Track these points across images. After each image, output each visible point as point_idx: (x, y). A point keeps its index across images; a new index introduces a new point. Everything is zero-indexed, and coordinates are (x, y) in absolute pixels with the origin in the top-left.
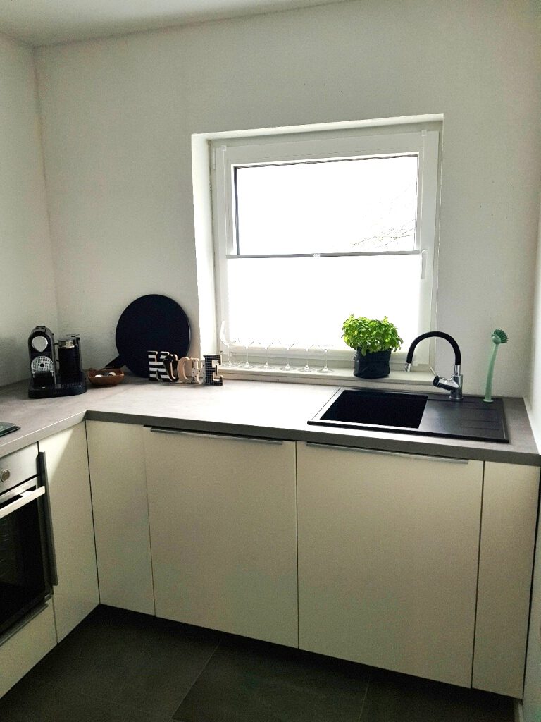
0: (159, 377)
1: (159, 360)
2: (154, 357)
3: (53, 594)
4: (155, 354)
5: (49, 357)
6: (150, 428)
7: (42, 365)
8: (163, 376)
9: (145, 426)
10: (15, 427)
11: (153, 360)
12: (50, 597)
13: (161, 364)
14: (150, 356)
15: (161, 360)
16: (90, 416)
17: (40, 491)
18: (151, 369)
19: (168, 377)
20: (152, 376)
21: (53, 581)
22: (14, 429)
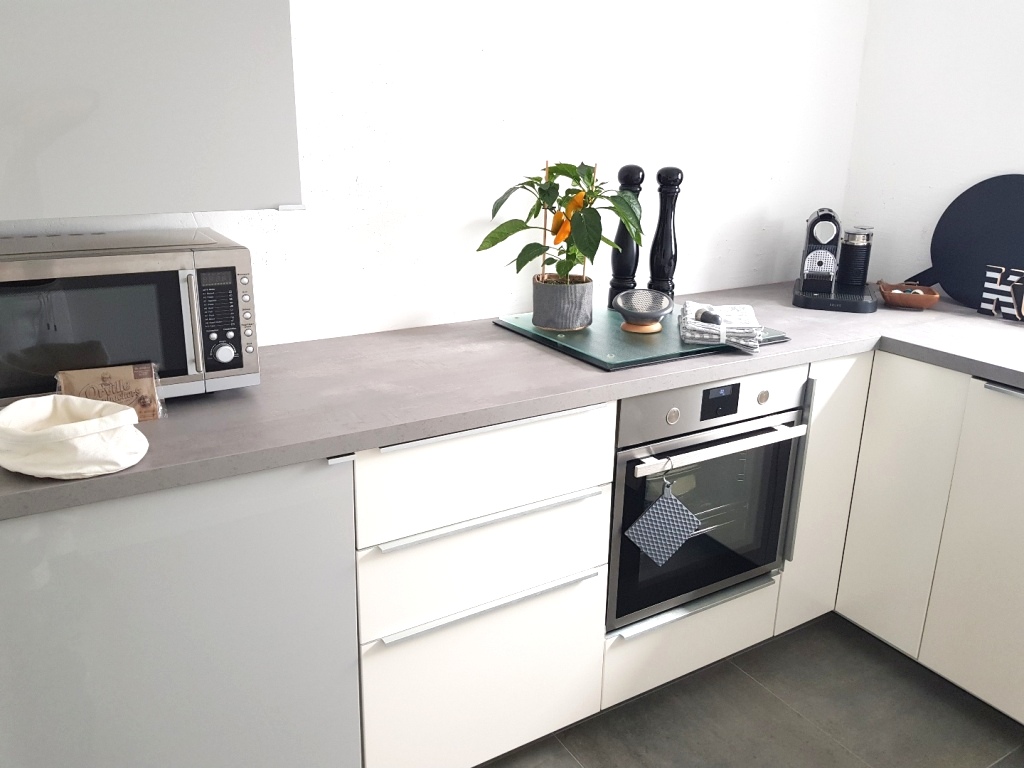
0: (998, 309)
1: (1004, 281)
2: (997, 276)
3: (783, 570)
4: (999, 271)
5: (832, 252)
6: (984, 383)
7: (820, 264)
8: (1004, 310)
9: (975, 377)
10: (783, 337)
11: (994, 281)
12: (778, 573)
13: (1008, 289)
14: (989, 274)
15: (1009, 283)
16: (884, 345)
17: (798, 431)
18: (986, 295)
19: (1014, 311)
20: (984, 305)
21: (787, 554)
22: (782, 340)
